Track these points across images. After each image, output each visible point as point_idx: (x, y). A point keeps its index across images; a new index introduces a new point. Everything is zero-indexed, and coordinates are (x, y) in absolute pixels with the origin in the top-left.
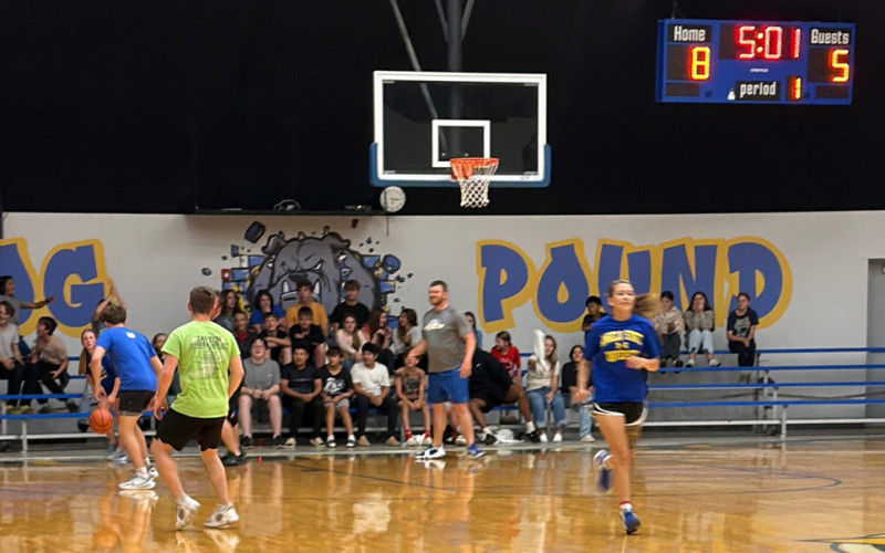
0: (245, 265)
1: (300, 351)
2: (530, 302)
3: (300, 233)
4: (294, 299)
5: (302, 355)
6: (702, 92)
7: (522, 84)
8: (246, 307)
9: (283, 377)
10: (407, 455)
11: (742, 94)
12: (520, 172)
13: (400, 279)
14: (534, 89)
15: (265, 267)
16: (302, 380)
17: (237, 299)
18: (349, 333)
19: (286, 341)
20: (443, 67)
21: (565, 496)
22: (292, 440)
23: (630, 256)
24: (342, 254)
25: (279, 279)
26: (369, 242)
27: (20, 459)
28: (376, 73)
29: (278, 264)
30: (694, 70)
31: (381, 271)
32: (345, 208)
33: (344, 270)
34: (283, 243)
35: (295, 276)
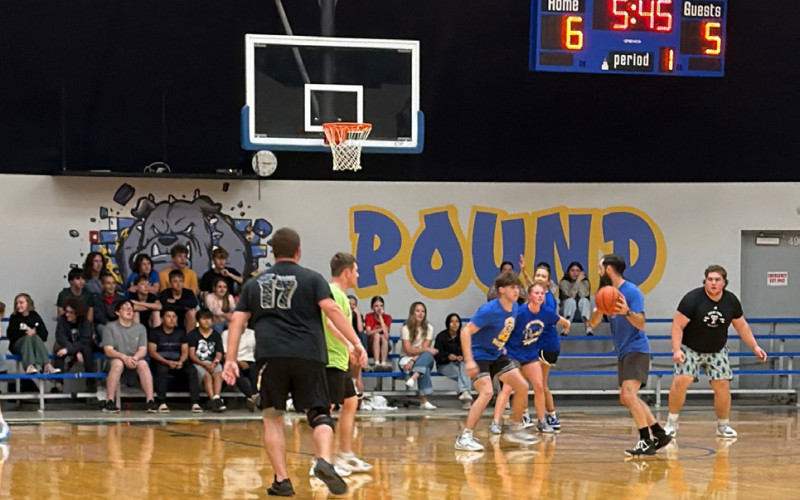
0: (114, 227)
1: (170, 314)
2: (403, 268)
3: (171, 196)
4: (164, 262)
5: (172, 318)
7: (395, 51)
8: (114, 270)
9: (150, 340)
11: (616, 64)
12: (393, 137)
14: (408, 55)
15: (134, 229)
16: (170, 344)
17: (105, 262)
18: (220, 297)
19: (157, 305)
20: (318, 33)
21: (438, 463)
22: (164, 406)
23: (504, 223)
24: (214, 217)
25: (148, 241)
26: (241, 205)
28: (248, 36)
29: (147, 226)
30: (568, 39)
31: (252, 235)
32: (215, 172)
33: (215, 233)
34: (152, 205)
35: (165, 239)
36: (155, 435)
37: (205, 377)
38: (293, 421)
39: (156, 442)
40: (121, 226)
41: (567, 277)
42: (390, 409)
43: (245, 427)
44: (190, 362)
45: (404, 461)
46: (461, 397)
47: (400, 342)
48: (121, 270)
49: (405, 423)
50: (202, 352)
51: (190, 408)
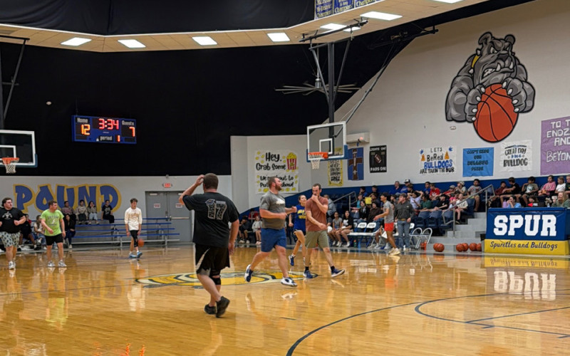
2: (33, 204)
6: (87, 139)
7: (26, 134)
11: (101, 139)
12: (27, 162)
14: (30, 136)
23: (67, 190)
30: (85, 131)
49: (37, 254)
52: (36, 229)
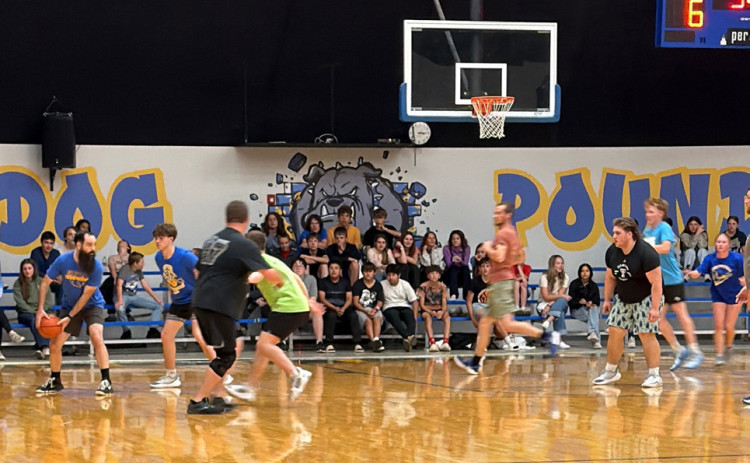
0: (288, 191)
1: (334, 265)
2: (541, 224)
3: (338, 163)
4: (331, 221)
5: (337, 270)
6: (697, 39)
8: (288, 229)
9: (319, 289)
10: (429, 359)
11: (733, 40)
12: (533, 108)
13: (425, 204)
14: (547, 35)
15: (306, 193)
16: (337, 293)
18: (380, 252)
19: (325, 259)
20: (468, 18)
21: (571, 395)
22: (331, 347)
23: (632, 184)
24: (375, 181)
25: (318, 203)
26: (398, 171)
27: (88, 362)
28: (406, 22)
29: (317, 190)
30: (691, 18)
31: (409, 196)
32: (377, 141)
33: (375, 196)
34: (322, 172)
35: (333, 201)
36: (324, 372)
37: (366, 321)
38: (444, 360)
39: (325, 379)
40: (295, 190)
41: (687, 231)
42: (529, 348)
43: (401, 365)
44: (353, 308)
45: (541, 394)
46: (589, 338)
47: (538, 289)
48: (294, 228)
49: (542, 361)
50: (365, 300)
51: (353, 349)
52: (546, 292)
